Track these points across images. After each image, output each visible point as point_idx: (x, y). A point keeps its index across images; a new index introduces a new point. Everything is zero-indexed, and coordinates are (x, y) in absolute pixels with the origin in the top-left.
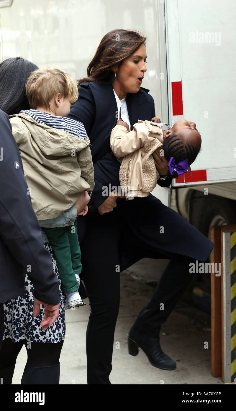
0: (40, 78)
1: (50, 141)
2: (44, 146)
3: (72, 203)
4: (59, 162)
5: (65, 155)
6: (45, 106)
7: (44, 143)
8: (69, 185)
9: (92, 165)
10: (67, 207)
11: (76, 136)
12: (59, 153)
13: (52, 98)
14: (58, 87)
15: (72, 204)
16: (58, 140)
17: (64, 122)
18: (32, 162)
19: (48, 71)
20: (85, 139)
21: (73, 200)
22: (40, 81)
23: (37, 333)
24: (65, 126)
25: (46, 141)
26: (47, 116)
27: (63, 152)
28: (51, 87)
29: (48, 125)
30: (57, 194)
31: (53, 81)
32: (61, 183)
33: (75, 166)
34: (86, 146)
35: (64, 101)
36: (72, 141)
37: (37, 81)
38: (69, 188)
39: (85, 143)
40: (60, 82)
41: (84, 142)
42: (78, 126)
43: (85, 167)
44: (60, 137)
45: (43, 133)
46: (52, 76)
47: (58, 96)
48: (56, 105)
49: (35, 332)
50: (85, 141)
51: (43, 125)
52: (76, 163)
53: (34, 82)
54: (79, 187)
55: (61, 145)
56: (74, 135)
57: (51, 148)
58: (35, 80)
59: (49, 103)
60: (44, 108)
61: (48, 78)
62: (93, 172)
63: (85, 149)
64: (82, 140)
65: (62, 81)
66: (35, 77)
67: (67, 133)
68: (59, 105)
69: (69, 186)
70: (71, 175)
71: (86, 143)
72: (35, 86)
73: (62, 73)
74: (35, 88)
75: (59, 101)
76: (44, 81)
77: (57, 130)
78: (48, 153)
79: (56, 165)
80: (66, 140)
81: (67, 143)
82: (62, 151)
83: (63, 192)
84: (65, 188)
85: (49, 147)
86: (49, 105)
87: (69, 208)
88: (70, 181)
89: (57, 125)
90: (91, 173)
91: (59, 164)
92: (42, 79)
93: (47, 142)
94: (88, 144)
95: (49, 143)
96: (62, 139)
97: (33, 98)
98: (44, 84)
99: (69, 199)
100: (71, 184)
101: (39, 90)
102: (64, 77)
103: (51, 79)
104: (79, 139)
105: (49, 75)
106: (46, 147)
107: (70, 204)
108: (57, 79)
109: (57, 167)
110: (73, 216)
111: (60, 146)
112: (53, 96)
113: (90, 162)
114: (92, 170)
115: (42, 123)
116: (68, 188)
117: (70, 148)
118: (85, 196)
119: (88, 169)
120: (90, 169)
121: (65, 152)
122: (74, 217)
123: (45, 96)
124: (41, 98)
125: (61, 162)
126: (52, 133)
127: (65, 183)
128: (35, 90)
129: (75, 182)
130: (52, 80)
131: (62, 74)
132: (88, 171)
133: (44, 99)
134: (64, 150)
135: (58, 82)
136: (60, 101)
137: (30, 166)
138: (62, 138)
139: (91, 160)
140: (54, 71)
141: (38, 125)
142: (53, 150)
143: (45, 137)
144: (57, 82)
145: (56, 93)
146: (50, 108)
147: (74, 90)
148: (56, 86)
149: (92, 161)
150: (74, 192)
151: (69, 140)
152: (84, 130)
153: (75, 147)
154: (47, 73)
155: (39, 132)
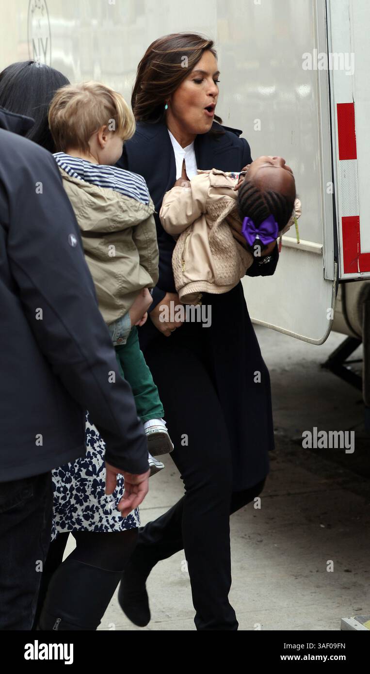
0: (73, 102)
1: (89, 207)
2: (80, 216)
3: (125, 308)
4: (102, 242)
5: (113, 231)
6: (81, 149)
7: (79, 211)
8: (120, 278)
9: (156, 246)
10: (116, 316)
11: (133, 200)
12: (105, 228)
13: (92, 135)
14: (102, 115)
15: (125, 310)
16: (103, 207)
17: (113, 176)
19: (86, 89)
20: (146, 204)
21: (126, 303)
22: (73, 106)
23: (78, 515)
24: (115, 183)
25: (82, 208)
26: (85, 166)
27: (111, 226)
28: (90, 115)
29: (86, 181)
31: (94, 106)
32: (106, 275)
33: (129, 247)
34: (149, 215)
35: (112, 138)
36: (125, 208)
37: (68, 106)
38: (120, 284)
39: (147, 212)
40: (106, 107)
41: (145, 210)
42: (136, 182)
43: (145, 248)
44: (106, 202)
45: (77, 193)
46: (92, 97)
47: (102, 130)
48: (100, 146)
49: (76, 514)
50: (146, 208)
51: (78, 180)
52: (131, 243)
53: (62, 108)
55: (108, 215)
56: (128, 198)
57: (91, 220)
58: (63, 103)
59: (89, 143)
60: (80, 152)
61: (86, 102)
62: (158, 257)
63: (145, 221)
64: (141, 205)
65: (110, 106)
66: (64, 100)
67: (118, 194)
68: (104, 146)
69: (120, 281)
70: (122, 263)
71: (149, 211)
72: (65, 115)
73: (109, 91)
74: (65, 117)
75: (104, 138)
76: (79, 106)
77: (102, 188)
78: (86, 228)
79: (98, 247)
80: (117, 206)
81: (117, 211)
82: (108, 225)
83: (110, 291)
84: (113, 285)
85: (88, 218)
86: (88, 146)
87: (120, 317)
88: (122, 273)
89: (101, 181)
90: (154, 259)
91: (103, 244)
92: (76, 103)
93: (84, 210)
94: (152, 212)
95: (88, 211)
96: (110, 205)
97: (60, 135)
98: (80, 112)
99: (120, 302)
100: (123, 277)
101: (71, 121)
102: (112, 99)
103: (91, 102)
104: (138, 204)
105: (86, 96)
106: (82, 217)
107: (121, 311)
108: (101, 102)
109: (99, 249)
110: (124, 330)
111: (106, 217)
112: (96, 131)
113: (153, 241)
114: (156, 253)
115: (76, 177)
116: (118, 284)
117: (122, 220)
118: (144, 296)
119: (149, 252)
120: (152, 252)
121: (113, 227)
122: (126, 331)
123: (81, 131)
124: (76, 135)
125: (107, 241)
126: (94, 195)
127: (114, 275)
128: (65, 122)
129: (129, 274)
130: (92, 104)
131: (108, 94)
132: (150, 255)
133: (80, 136)
134: (112, 224)
135: (103, 107)
136: (106, 139)
138: (109, 202)
139: (155, 237)
140: (96, 89)
141: (71, 180)
142: (95, 223)
143: (81, 200)
144: (101, 107)
145: (100, 126)
146: (89, 151)
147: (128, 120)
148: (100, 114)
149: (156, 239)
150: (127, 291)
151: (120, 207)
152: (145, 188)
153: (130, 218)
154: (83, 92)
155: (72, 193)
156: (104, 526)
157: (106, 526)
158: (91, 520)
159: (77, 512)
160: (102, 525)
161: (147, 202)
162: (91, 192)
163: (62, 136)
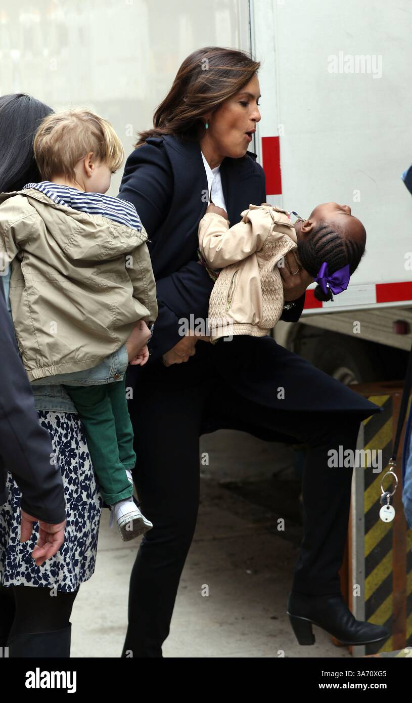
0: (58, 127)
1: (79, 234)
2: (69, 244)
3: (119, 341)
4: (95, 272)
5: (104, 258)
6: (67, 175)
7: (68, 239)
8: (114, 310)
9: (151, 275)
10: (111, 350)
11: (124, 226)
12: (96, 256)
13: (78, 161)
14: (89, 141)
15: (120, 343)
16: (93, 233)
17: (102, 203)
18: (48, 273)
19: (73, 115)
20: (138, 230)
21: (121, 336)
22: (59, 132)
24: (104, 209)
25: (71, 236)
26: (71, 193)
27: (102, 253)
28: (76, 141)
29: (73, 208)
30: (93, 328)
31: (81, 131)
32: (100, 307)
33: (122, 278)
34: (142, 242)
35: (99, 166)
36: (116, 234)
37: (53, 131)
38: (114, 316)
39: (140, 238)
40: (93, 133)
41: (137, 236)
42: (126, 208)
43: (140, 280)
44: (96, 228)
45: (66, 221)
46: (79, 123)
47: (89, 157)
48: (86, 173)
50: (139, 234)
51: (66, 207)
52: (125, 274)
53: (48, 134)
54: (131, 314)
55: (98, 241)
56: (119, 224)
57: (81, 248)
58: (49, 130)
59: (75, 170)
60: (65, 180)
61: (72, 127)
62: (155, 289)
63: (138, 248)
64: (133, 232)
65: (97, 132)
66: (50, 126)
67: (108, 220)
68: (91, 174)
69: (114, 313)
70: (117, 293)
71: (142, 237)
72: (50, 140)
73: (97, 118)
74: (50, 142)
75: (91, 166)
76: (65, 130)
77: (91, 215)
78: (76, 256)
79: (90, 277)
80: (107, 232)
81: (108, 237)
82: (99, 252)
83: (104, 324)
84: (108, 318)
85: (78, 246)
86: (74, 174)
87: (115, 350)
88: (117, 305)
89: (89, 208)
90: (150, 290)
91: (95, 274)
92: (61, 128)
93: (73, 237)
94: (145, 239)
95: (78, 238)
96: (100, 231)
97: (45, 161)
98: (66, 138)
99: (114, 335)
100: (118, 309)
101: (56, 148)
102: (100, 126)
103: (78, 128)
104: (129, 230)
105: (74, 121)
106: (72, 246)
107: (116, 344)
108: (87, 129)
109: (92, 280)
110: (121, 365)
111: (97, 244)
112: (82, 158)
113: (148, 271)
114: (152, 285)
115: (63, 204)
116: (112, 316)
117: (113, 246)
118: (141, 329)
119: (144, 283)
120: (148, 283)
121: (105, 254)
122: (124, 366)
123: (67, 158)
124: (61, 161)
125: (99, 271)
126: (82, 221)
127: (108, 307)
128: (50, 147)
129: (124, 305)
130: (79, 130)
131: (96, 121)
132: (145, 286)
133: (66, 163)
134: (103, 251)
135: (90, 133)
136: (93, 167)
137: (46, 280)
138: (99, 228)
139: (150, 266)
140: (83, 115)
141: (58, 207)
142: (85, 251)
143: (69, 228)
144: (88, 133)
145: (86, 153)
146: (75, 179)
147: (117, 149)
148: (86, 139)
149: (151, 268)
150: (122, 323)
151: (111, 233)
152: (136, 214)
153: (122, 245)
154: (70, 117)
155: (59, 220)
156: (67, 586)
157: (69, 586)
158: (56, 577)
159: (45, 566)
160: (65, 584)
161: (139, 228)
162: (80, 219)
163: (47, 162)
